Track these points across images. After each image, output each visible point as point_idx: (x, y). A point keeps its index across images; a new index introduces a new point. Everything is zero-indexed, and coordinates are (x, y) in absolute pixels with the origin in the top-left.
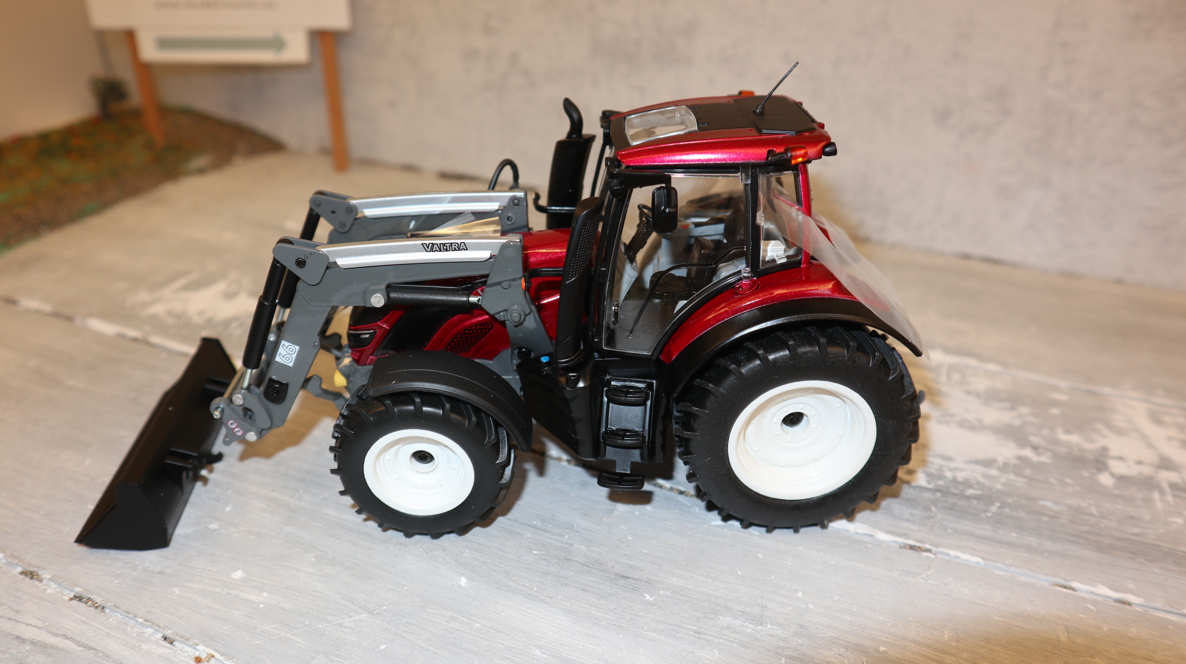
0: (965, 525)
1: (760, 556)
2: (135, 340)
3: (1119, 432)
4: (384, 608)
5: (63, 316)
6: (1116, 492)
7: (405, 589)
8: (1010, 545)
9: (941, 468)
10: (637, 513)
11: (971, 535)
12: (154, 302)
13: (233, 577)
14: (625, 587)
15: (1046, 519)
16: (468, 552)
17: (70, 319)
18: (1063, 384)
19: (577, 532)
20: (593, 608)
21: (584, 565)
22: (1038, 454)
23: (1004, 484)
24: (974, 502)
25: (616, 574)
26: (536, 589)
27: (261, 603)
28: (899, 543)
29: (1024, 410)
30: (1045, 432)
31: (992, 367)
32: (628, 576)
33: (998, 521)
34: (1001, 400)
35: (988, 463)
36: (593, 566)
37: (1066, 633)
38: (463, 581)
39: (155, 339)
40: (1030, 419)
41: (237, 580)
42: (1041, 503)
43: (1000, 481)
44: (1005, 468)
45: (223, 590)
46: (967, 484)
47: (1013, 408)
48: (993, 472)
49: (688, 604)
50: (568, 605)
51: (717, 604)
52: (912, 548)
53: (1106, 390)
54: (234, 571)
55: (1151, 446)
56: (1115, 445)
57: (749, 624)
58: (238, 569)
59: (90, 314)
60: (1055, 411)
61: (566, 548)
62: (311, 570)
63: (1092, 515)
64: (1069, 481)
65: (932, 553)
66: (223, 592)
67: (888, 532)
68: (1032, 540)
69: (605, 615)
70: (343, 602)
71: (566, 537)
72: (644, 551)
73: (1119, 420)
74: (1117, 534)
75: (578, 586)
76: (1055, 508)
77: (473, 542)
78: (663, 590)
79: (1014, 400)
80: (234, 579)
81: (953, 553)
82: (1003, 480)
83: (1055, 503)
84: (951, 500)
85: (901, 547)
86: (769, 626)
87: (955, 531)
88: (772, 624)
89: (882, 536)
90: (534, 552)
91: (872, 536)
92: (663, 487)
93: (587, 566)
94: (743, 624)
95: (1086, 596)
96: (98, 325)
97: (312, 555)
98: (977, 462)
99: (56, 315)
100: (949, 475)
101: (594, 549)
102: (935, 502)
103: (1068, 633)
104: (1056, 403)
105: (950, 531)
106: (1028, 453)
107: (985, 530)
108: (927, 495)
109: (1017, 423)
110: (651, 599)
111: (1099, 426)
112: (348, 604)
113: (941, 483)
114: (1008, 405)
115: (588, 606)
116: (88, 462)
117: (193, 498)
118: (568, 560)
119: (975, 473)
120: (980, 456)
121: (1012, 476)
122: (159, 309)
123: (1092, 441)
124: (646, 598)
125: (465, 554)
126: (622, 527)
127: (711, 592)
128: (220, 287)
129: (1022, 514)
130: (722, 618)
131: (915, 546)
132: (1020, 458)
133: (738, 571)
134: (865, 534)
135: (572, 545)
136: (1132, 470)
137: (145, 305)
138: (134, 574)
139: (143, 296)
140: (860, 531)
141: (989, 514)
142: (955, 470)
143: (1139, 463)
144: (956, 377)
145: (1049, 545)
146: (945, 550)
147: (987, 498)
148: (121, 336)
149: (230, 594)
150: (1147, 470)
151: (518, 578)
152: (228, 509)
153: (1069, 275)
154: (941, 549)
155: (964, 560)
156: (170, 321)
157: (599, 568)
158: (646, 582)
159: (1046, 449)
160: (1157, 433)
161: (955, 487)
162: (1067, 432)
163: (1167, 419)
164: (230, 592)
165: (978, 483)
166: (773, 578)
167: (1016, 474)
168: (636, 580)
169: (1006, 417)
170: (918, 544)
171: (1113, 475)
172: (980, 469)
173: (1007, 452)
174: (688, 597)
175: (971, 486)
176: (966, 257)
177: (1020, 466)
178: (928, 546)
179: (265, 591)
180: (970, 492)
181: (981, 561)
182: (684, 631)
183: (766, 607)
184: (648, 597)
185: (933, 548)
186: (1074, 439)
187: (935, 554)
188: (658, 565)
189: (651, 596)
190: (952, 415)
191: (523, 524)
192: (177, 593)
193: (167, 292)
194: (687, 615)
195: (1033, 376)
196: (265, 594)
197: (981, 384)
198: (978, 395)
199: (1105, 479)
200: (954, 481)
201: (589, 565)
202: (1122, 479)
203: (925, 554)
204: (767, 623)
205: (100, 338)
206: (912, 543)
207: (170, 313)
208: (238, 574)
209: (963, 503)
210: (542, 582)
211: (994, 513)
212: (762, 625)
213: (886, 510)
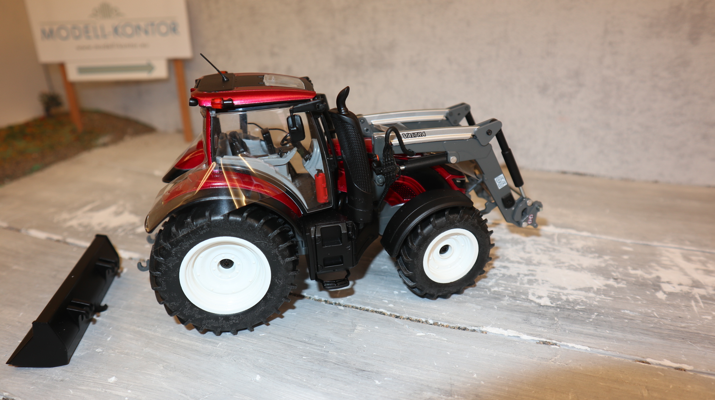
0: (577, 327)
1: (449, 353)
2: (58, 241)
3: (666, 267)
4: (207, 396)
5: (14, 229)
6: (668, 302)
7: (221, 384)
8: (605, 338)
10: (369, 331)
11: (581, 333)
12: (71, 219)
13: (109, 381)
14: (362, 377)
15: (627, 321)
16: (261, 359)
17: (18, 230)
18: (629, 241)
19: (331, 344)
20: (342, 391)
21: (336, 364)
22: (618, 283)
23: (598, 301)
24: (581, 313)
25: (356, 369)
26: (305, 380)
27: (126, 397)
28: (535, 340)
29: (607, 258)
30: (621, 270)
31: (585, 234)
32: (364, 369)
33: (597, 324)
34: (592, 252)
35: (588, 289)
36: (342, 364)
37: (647, 391)
38: (258, 378)
39: (70, 240)
40: (611, 262)
41: (112, 383)
42: (623, 311)
43: (596, 300)
44: (598, 292)
45: (102, 390)
46: (575, 302)
47: (599, 257)
48: (591, 295)
49: (403, 385)
50: (326, 389)
51: (422, 385)
52: (544, 343)
53: (655, 243)
54: (110, 378)
55: (686, 274)
56: (664, 275)
57: (444, 396)
58: (113, 376)
59: (31, 227)
60: (626, 257)
61: (324, 354)
62: (160, 375)
63: (655, 317)
64: (638, 297)
65: (557, 345)
66: (102, 391)
67: (528, 334)
68: (619, 335)
69: (350, 395)
70: (180, 394)
71: (324, 347)
72: (374, 354)
73: (665, 260)
74: (672, 328)
75: (332, 377)
76: (631, 314)
77: (265, 353)
78: (387, 377)
79: (600, 252)
80: (109, 382)
81: (570, 345)
82: (598, 299)
83: (631, 311)
84: (567, 313)
85: (537, 343)
86: (456, 397)
87: (571, 331)
88: (458, 395)
89: (525, 337)
90: (303, 357)
91: (518, 337)
92: (386, 314)
93: (338, 365)
94: (439, 396)
95: (657, 367)
96: (35, 233)
97: (161, 365)
98: (581, 289)
99: (10, 228)
100: (564, 298)
101: (342, 354)
102: (557, 315)
103: (648, 390)
104: (626, 253)
105: (567, 331)
106: (611, 282)
107: (589, 329)
108: (552, 311)
109: (603, 265)
110: (379, 383)
111: (653, 264)
112: (183, 395)
113: (559, 303)
114: (597, 255)
115: (338, 390)
116: (21, 314)
117: (87, 333)
118: (325, 361)
119: (580, 296)
120: (582, 286)
121: (603, 297)
122: (74, 223)
123: (650, 273)
124: (376, 383)
125: (260, 361)
126: (360, 339)
127: (418, 377)
128: (113, 209)
129: (612, 319)
130: (425, 393)
131: (546, 341)
132: (606, 285)
133: (435, 363)
134: (514, 336)
135: (328, 352)
136: (677, 289)
137: (65, 221)
138: (45, 382)
139: (65, 215)
140: (512, 335)
141: (591, 320)
142: (567, 295)
143: (680, 284)
144: (564, 240)
145: (630, 337)
146: (565, 344)
147: (589, 310)
148: (50, 239)
149: (106, 392)
150: (685, 289)
151: (293, 374)
152: (109, 339)
153: (626, 180)
154: (562, 343)
155: (577, 348)
156: (81, 229)
157: (345, 365)
158: (376, 373)
159: (623, 280)
160: (689, 267)
161: (568, 305)
162: (634, 269)
163: (694, 258)
164: (106, 391)
165: (582, 301)
166: (457, 366)
167: (605, 295)
168: (369, 372)
169: (597, 262)
170: (548, 341)
171: (665, 292)
172: (583, 293)
173: (599, 282)
174: (403, 381)
175: (578, 304)
176: (564, 173)
177: (607, 291)
178: (554, 342)
179: (129, 389)
180: (578, 307)
181: (589, 349)
183: (453, 385)
184: (377, 382)
185: (558, 343)
186: (639, 272)
187: (559, 346)
188: (384, 362)
189: (379, 381)
190: (563, 263)
191: (297, 341)
192: (72, 393)
193: (79, 213)
194: (403, 393)
195: (610, 238)
196: (129, 391)
197: (579, 244)
198: (578, 250)
199: (660, 295)
200: (568, 301)
201: (339, 364)
202: (671, 295)
203: (553, 346)
204: (454, 395)
205: (36, 241)
206: (544, 340)
207: (80, 225)
208: (113, 379)
209: (574, 314)
210: (309, 376)
211: (594, 319)
212: (451, 396)
213: (526, 321)
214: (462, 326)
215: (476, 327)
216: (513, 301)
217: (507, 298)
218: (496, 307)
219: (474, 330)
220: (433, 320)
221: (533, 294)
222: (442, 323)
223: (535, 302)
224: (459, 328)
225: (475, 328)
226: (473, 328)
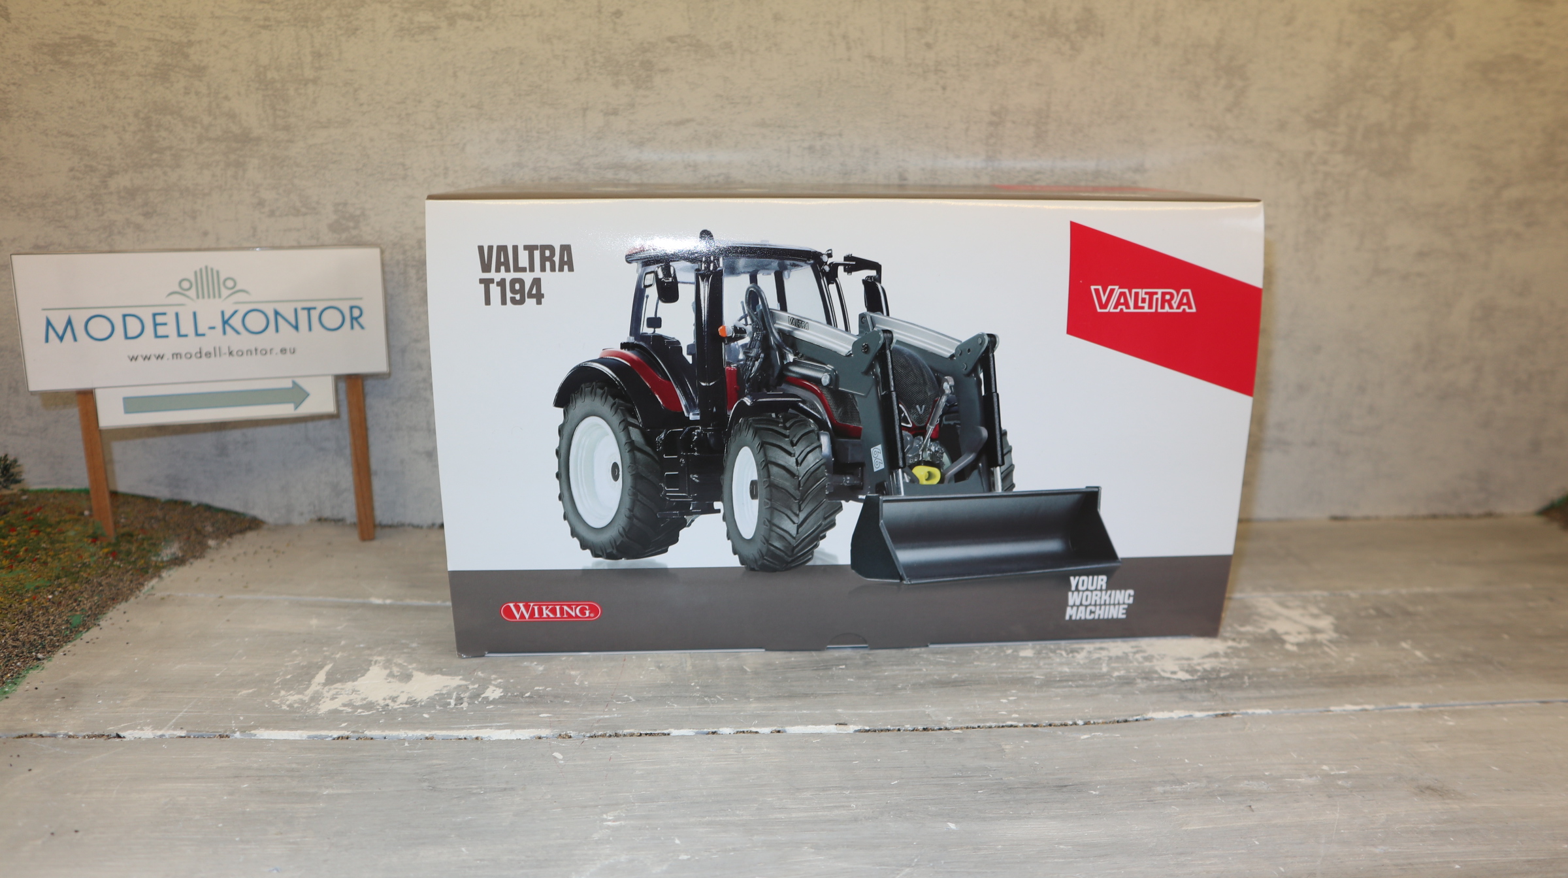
0: (1241, 693)
1: (1137, 747)
3: (1271, 618)
6: (1303, 653)
9: (1189, 665)
10: (1023, 746)
11: (1250, 698)
14: (1070, 791)
15: (1282, 678)
20: (1066, 810)
21: (1026, 788)
23: (1238, 665)
24: (1231, 680)
25: (1054, 786)
28: (1212, 714)
32: (1063, 785)
33: (1256, 686)
35: (1215, 655)
36: (1033, 786)
38: (952, 826)
42: (1270, 670)
43: (1233, 663)
44: (1227, 655)
46: (1215, 670)
48: (1222, 660)
49: (1124, 787)
51: (1143, 782)
52: (1223, 715)
55: (1296, 621)
56: (1276, 626)
63: (1303, 668)
64: (1272, 653)
65: (1238, 714)
67: (1199, 710)
72: (1057, 767)
73: (1264, 611)
74: (1327, 675)
75: (1038, 801)
76: (1280, 670)
78: (1098, 785)
81: (1249, 711)
83: (1276, 668)
84: (1217, 682)
85: (1216, 717)
87: (1238, 698)
89: (1198, 714)
90: (979, 792)
91: (1191, 716)
93: (1030, 788)
100: (1199, 668)
101: (1020, 776)
102: (1209, 686)
105: (1235, 699)
106: (1230, 643)
107: (1254, 693)
108: (1199, 683)
110: (1097, 792)
113: (1200, 674)
115: (1061, 810)
118: (1011, 788)
120: (1207, 653)
123: (1260, 628)
124: (1094, 793)
126: (1023, 757)
129: (1265, 679)
130: (1155, 788)
131: (1223, 713)
132: (1228, 648)
133: (1133, 759)
134: (1186, 716)
136: (1300, 638)
140: (1184, 715)
141: (1247, 684)
143: (1300, 633)
146: (1244, 711)
147: (1236, 675)
150: (1308, 636)
151: (990, 810)
154: (1241, 711)
155: (1260, 713)
157: (1038, 786)
158: (1080, 784)
160: (1292, 613)
163: (1290, 604)
165: (1222, 668)
168: (1072, 785)
170: (1225, 712)
171: (1292, 644)
174: (1120, 784)
175: (1220, 671)
178: (1232, 712)
180: (1222, 675)
181: (1270, 712)
182: (1141, 803)
183: (1174, 774)
185: (1236, 712)
187: (1240, 715)
189: (1095, 791)
194: (1132, 794)
199: (1290, 647)
200: (1205, 670)
202: (1298, 645)
203: (1234, 716)
206: (1221, 712)
209: (1225, 682)
210: (1011, 807)
211: (1250, 683)
213: (1183, 698)
214: (1121, 719)
215: (1138, 715)
216: (1149, 682)
217: (1139, 681)
218: (1137, 692)
219: (1137, 720)
220: (1082, 720)
221: (1164, 671)
222: (1096, 721)
223: (1174, 679)
224: (1118, 722)
225: (1138, 717)
226: (1135, 718)
